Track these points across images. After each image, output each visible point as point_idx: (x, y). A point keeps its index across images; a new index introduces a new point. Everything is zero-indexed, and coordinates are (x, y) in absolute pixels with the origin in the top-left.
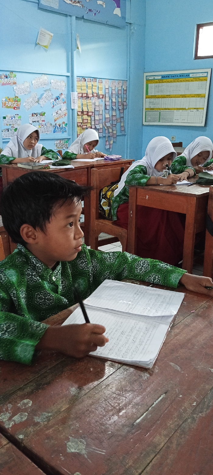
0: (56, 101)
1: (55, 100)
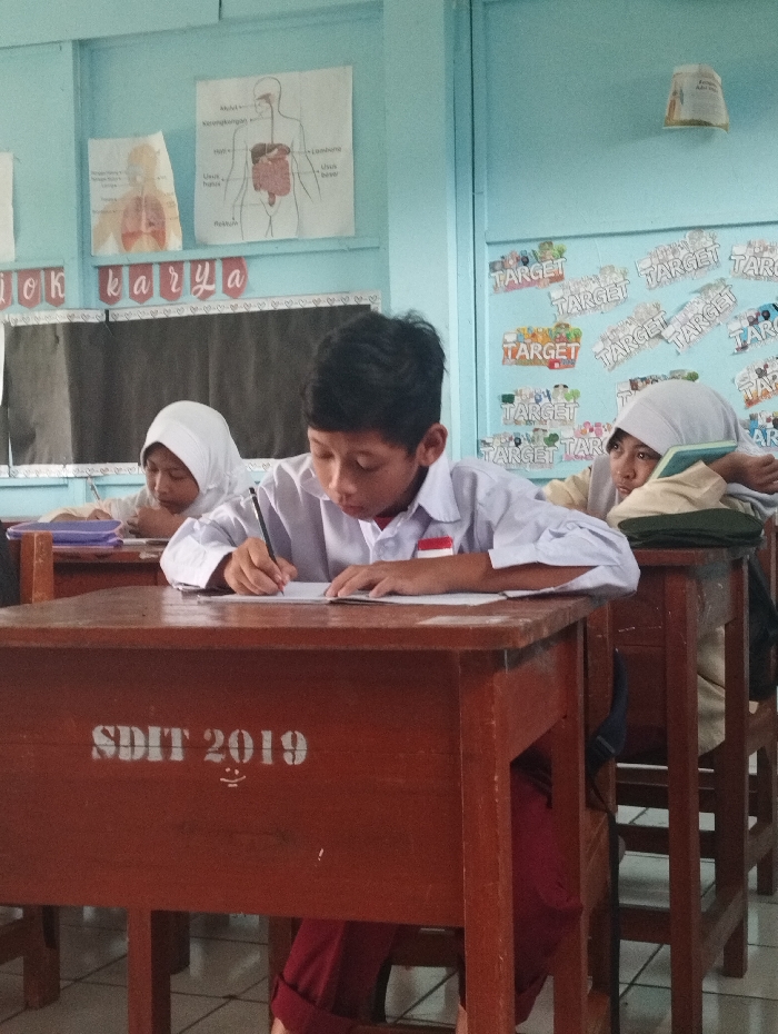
0: (760, 325)
1: (751, 324)
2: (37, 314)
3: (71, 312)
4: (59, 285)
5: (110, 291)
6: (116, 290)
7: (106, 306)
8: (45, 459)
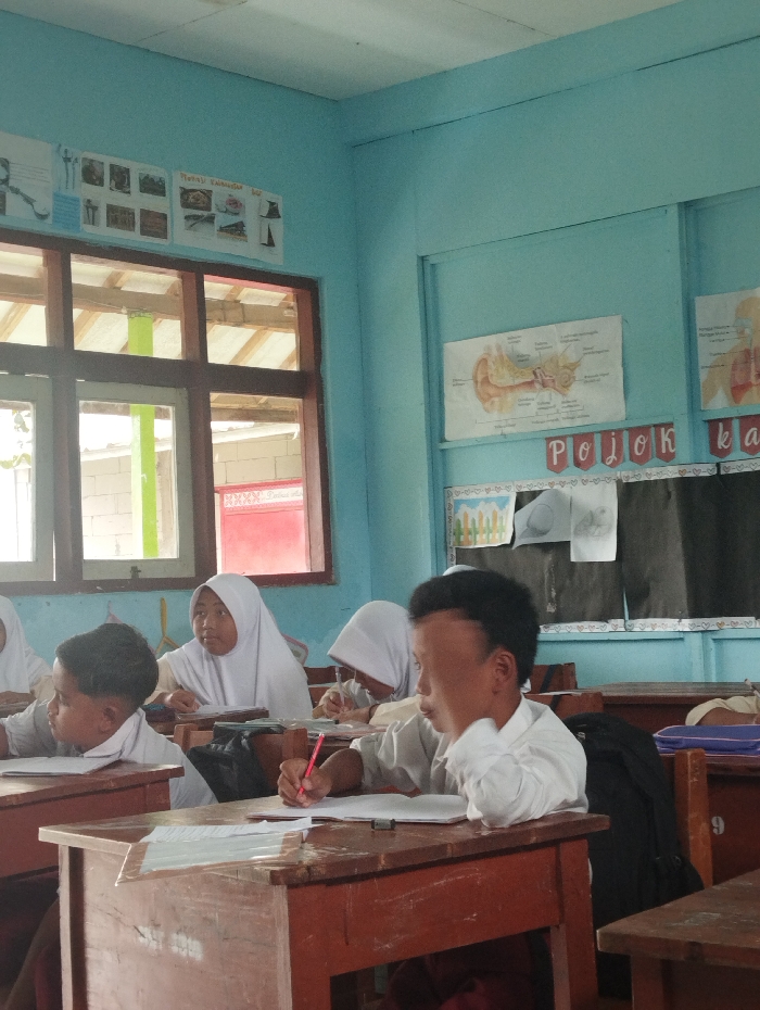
2: (648, 470)
3: (682, 468)
4: (669, 441)
5: (721, 444)
6: (726, 444)
7: (718, 460)
8: (660, 612)
